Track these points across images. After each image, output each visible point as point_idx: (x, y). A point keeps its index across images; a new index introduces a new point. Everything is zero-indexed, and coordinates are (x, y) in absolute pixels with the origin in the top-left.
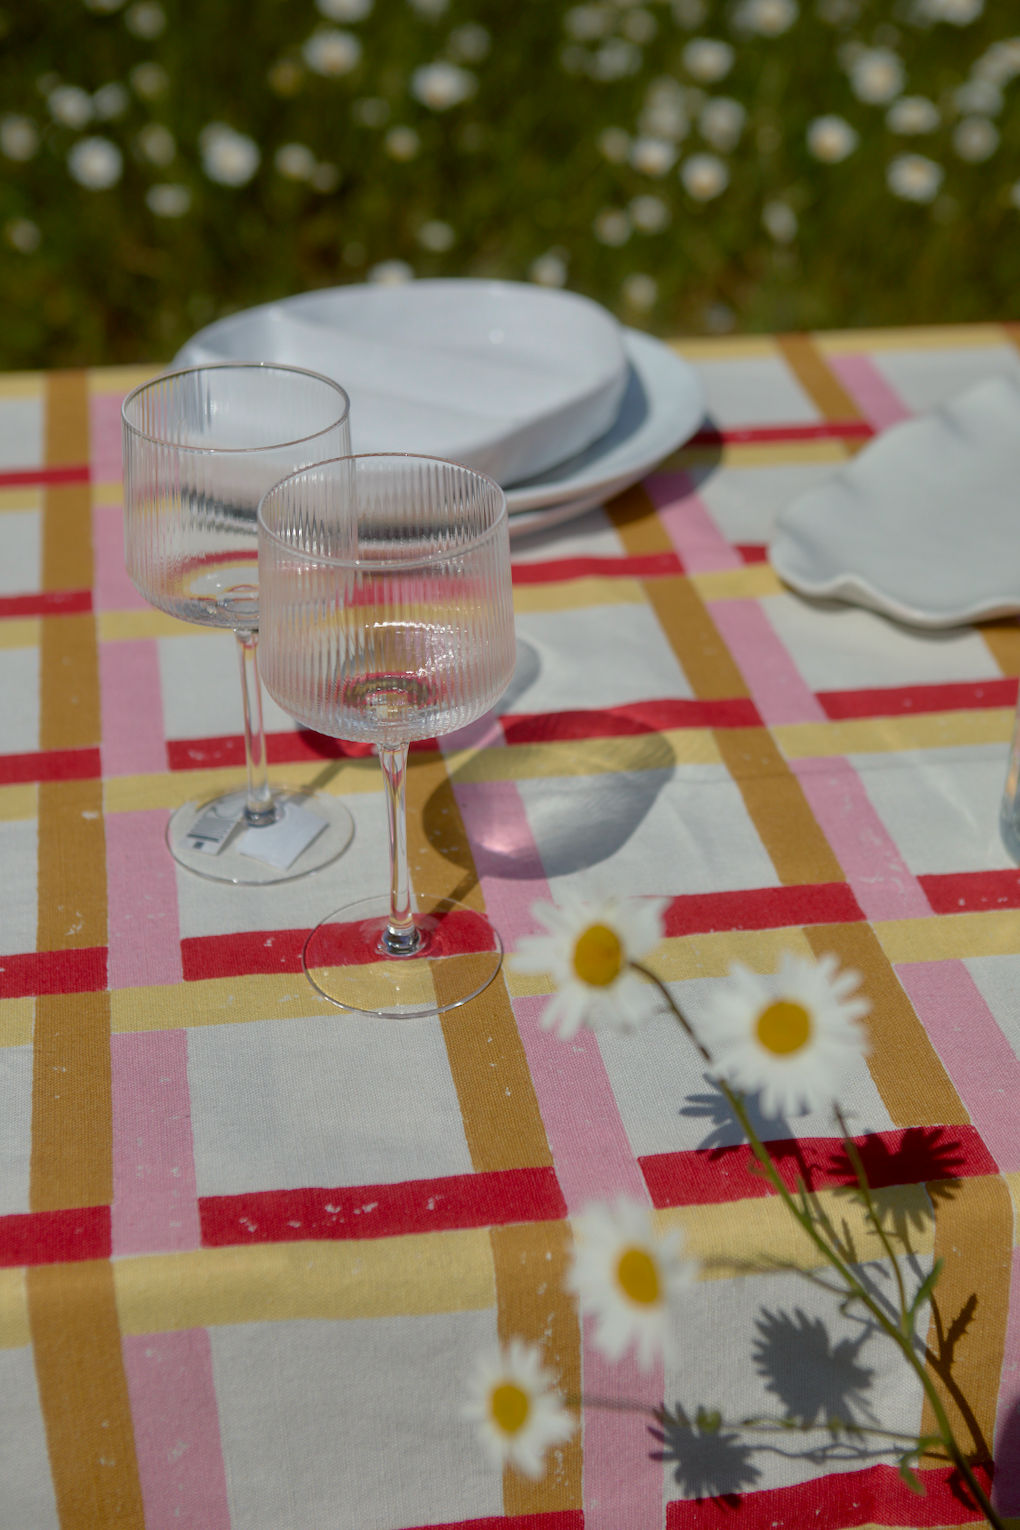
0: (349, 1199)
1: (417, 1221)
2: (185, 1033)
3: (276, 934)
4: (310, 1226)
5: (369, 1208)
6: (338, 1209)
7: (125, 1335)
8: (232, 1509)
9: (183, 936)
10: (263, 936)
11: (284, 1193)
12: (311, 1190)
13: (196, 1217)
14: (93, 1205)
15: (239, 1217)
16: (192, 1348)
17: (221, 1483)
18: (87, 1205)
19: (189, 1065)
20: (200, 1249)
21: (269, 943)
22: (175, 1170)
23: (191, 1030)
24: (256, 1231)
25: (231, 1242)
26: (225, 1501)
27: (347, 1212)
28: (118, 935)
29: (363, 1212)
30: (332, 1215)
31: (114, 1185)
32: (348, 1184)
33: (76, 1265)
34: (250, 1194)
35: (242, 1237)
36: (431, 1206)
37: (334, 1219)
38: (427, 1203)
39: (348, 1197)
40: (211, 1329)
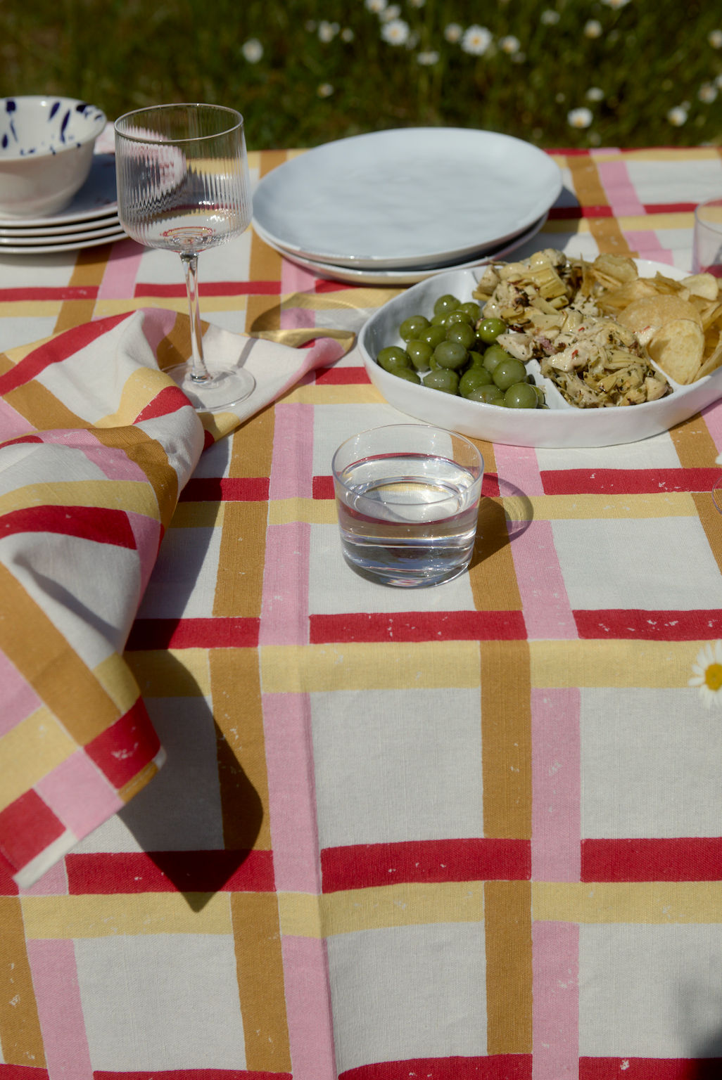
0: (660, 617)
1: (704, 633)
2: (549, 523)
3: (597, 471)
4: (640, 631)
5: (673, 623)
6: (655, 623)
7: (533, 687)
8: (582, 810)
9: (541, 470)
10: (589, 472)
11: (622, 611)
12: (638, 610)
13: (573, 621)
14: (512, 609)
15: (598, 623)
16: (569, 701)
17: (578, 794)
18: (508, 610)
19: (554, 540)
20: (578, 639)
21: (593, 476)
22: (556, 595)
23: (553, 521)
24: (609, 631)
25: (595, 637)
26: (579, 805)
27: (660, 625)
28: (502, 467)
29: (670, 625)
30: (652, 626)
31: (522, 600)
32: (659, 609)
33: (507, 642)
34: (602, 610)
35: (601, 635)
36: (711, 625)
37: (654, 628)
38: (708, 624)
39: (661, 616)
40: (582, 689)
